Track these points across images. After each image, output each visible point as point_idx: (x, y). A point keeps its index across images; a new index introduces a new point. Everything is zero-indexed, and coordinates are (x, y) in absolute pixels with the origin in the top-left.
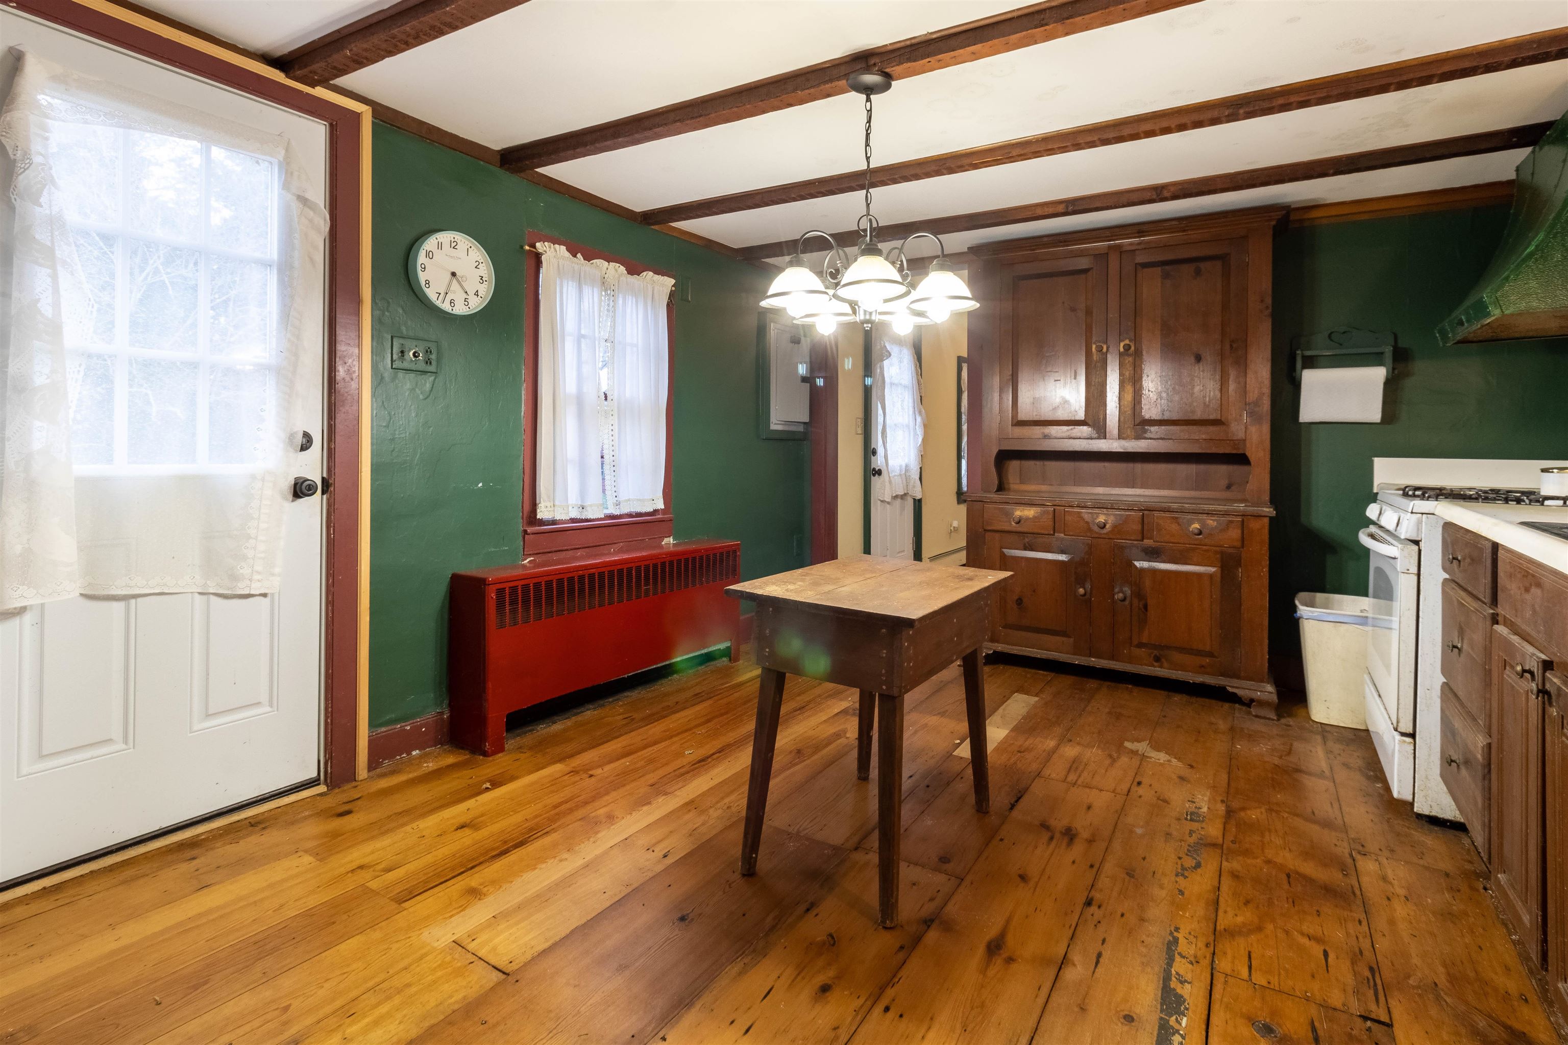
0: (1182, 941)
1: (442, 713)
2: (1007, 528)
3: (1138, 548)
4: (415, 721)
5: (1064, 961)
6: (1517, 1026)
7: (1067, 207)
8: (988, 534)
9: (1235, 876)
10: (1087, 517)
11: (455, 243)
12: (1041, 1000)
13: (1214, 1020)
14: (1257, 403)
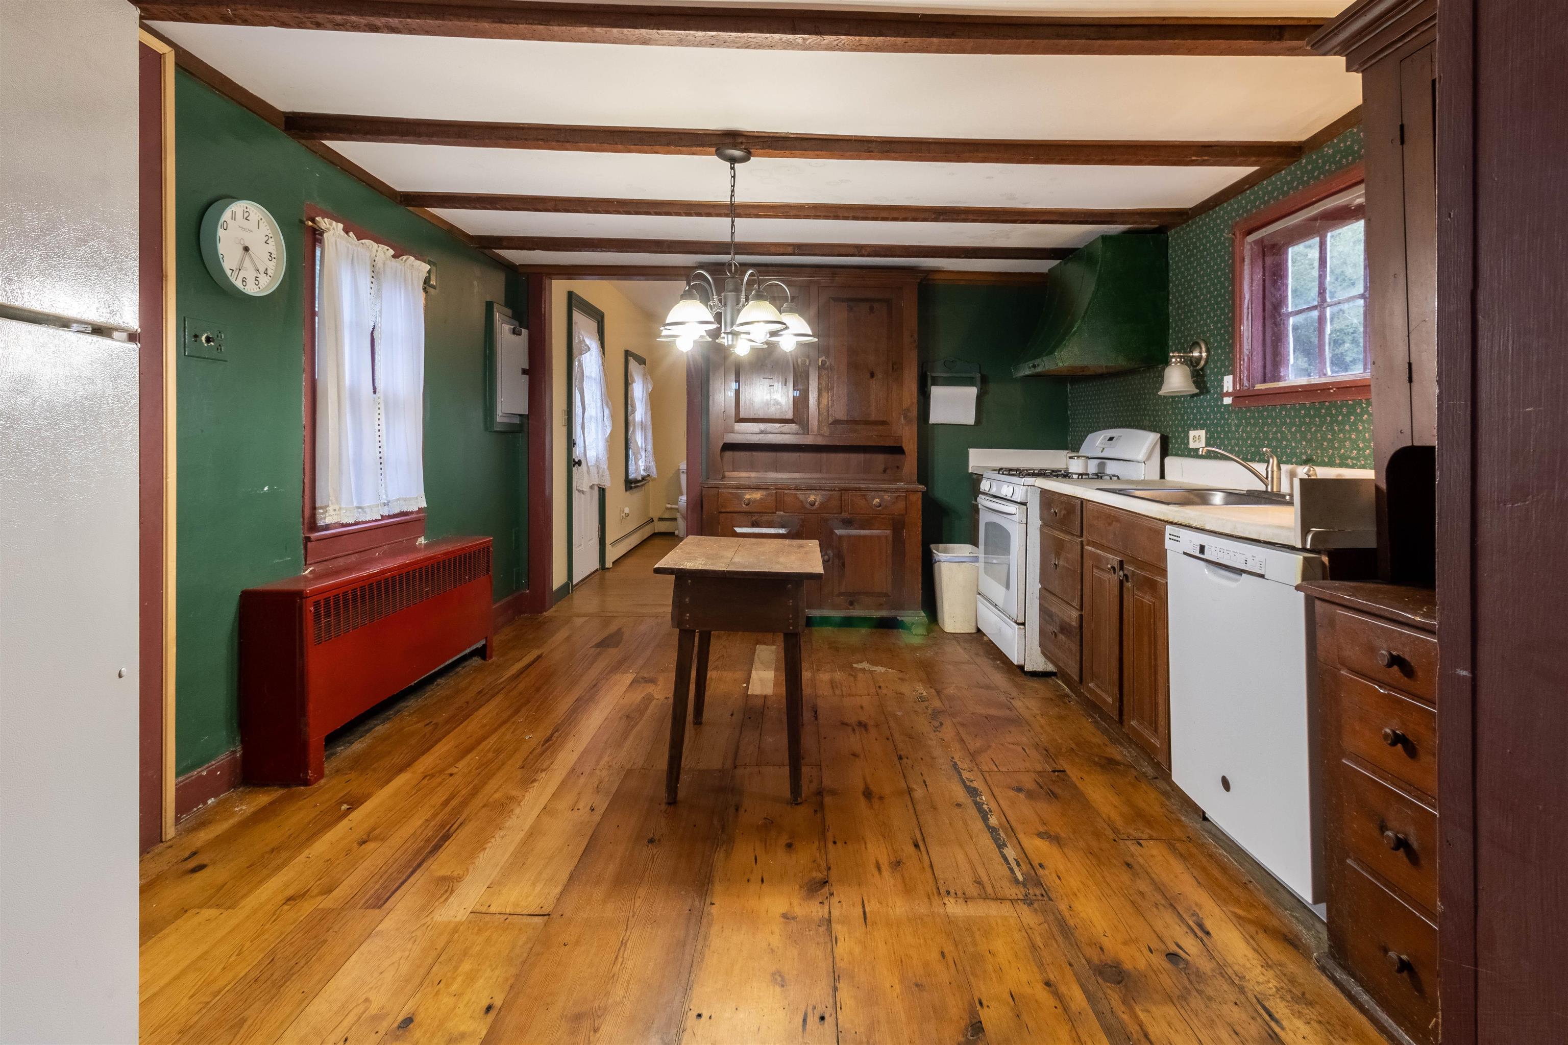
0: (958, 763)
1: (234, 752)
2: (741, 510)
3: (837, 519)
4: (210, 764)
5: (910, 791)
6: (1108, 756)
7: (794, 249)
8: (721, 515)
9: (963, 725)
10: (801, 497)
11: (247, 214)
12: (912, 811)
13: (995, 793)
14: (908, 410)
